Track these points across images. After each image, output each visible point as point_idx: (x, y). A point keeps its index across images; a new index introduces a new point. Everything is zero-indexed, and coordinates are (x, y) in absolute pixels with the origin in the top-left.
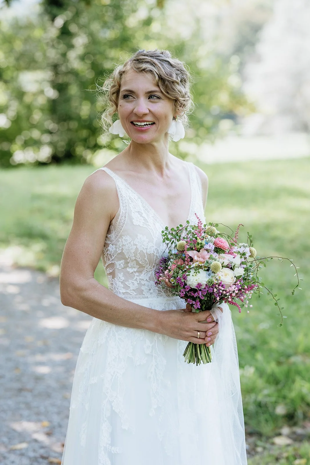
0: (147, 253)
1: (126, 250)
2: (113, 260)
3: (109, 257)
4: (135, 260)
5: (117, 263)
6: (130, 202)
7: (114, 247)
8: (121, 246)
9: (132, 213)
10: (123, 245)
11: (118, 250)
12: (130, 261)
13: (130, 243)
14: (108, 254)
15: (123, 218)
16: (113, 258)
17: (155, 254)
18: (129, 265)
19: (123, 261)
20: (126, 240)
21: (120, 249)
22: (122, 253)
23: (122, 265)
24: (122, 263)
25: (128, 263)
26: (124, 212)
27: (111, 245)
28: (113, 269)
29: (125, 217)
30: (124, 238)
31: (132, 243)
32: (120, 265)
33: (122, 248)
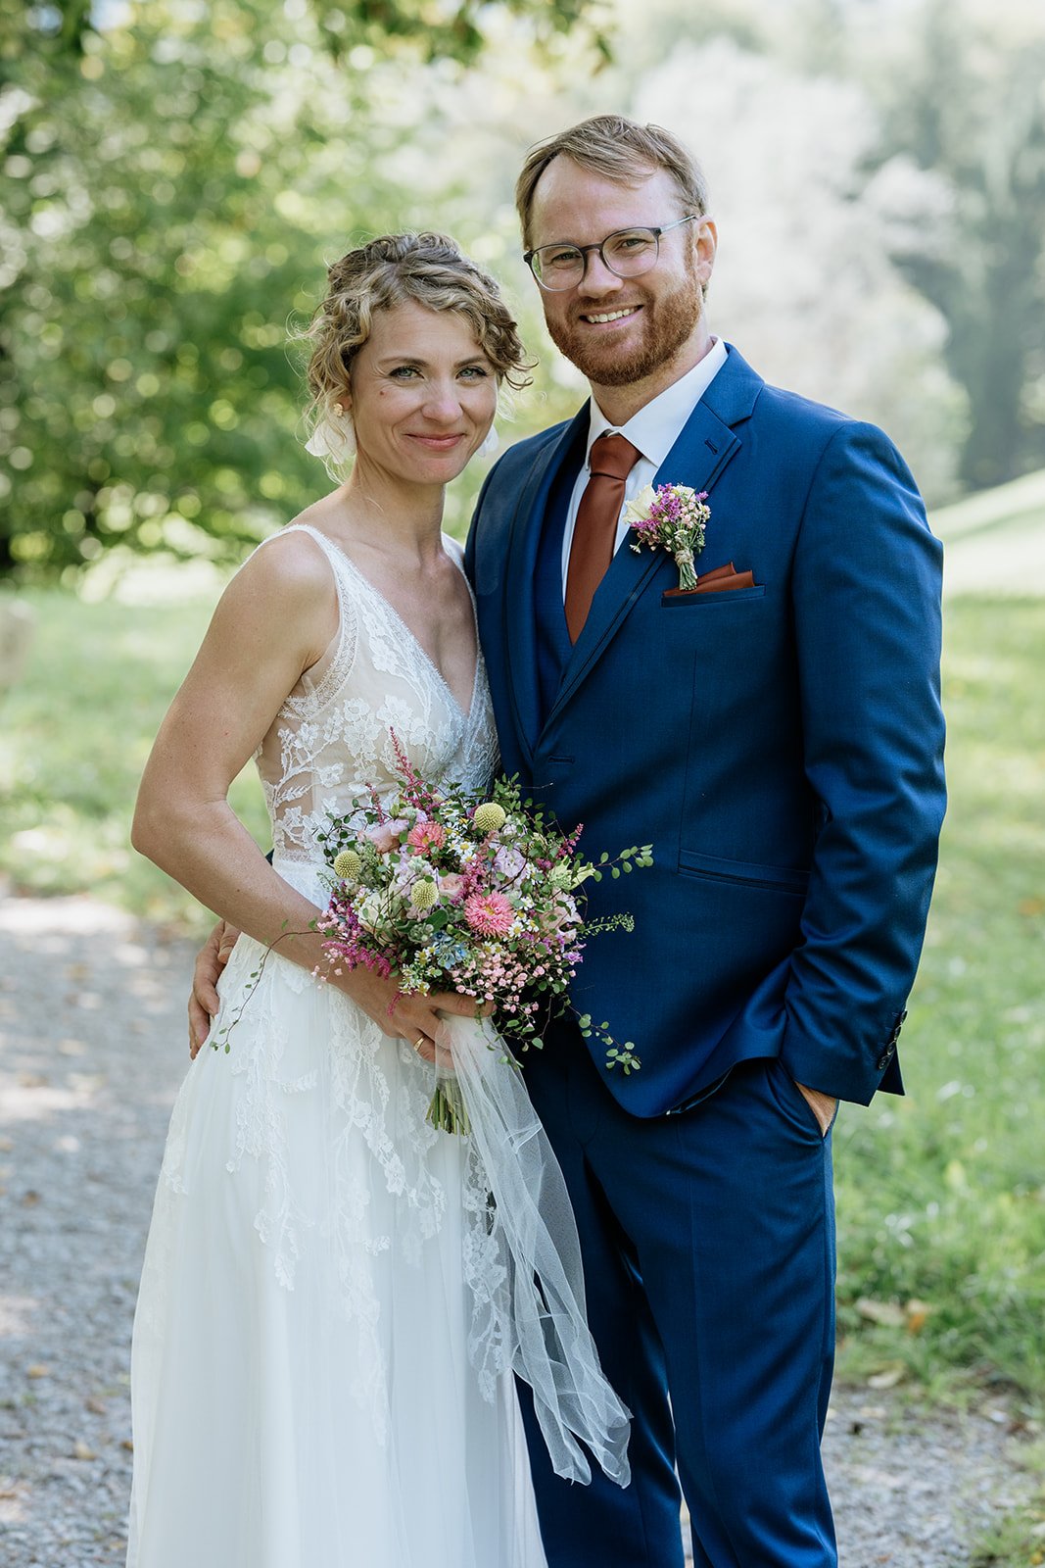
0: (408, 743)
1: (354, 734)
2: (307, 765)
3: (299, 757)
4: (377, 761)
5: (320, 771)
6: (365, 612)
7: (315, 728)
8: (337, 724)
9: (371, 641)
10: (345, 723)
11: (326, 736)
12: (360, 765)
13: (365, 717)
14: (293, 749)
15: (348, 651)
16: (310, 758)
17: (428, 746)
18: (357, 776)
19: (339, 767)
20: (355, 711)
21: (335, 732)
22: (340, 745)
23: (335, 775)
24: (336, 771)
25: (355, 769)
26: (350, 636)
27: (305, 724)
28: (307, 789)
29: (353, 649)
30: (348, 704)
31: (371, 717)
32: (330, 776)
33: (343, 731)
